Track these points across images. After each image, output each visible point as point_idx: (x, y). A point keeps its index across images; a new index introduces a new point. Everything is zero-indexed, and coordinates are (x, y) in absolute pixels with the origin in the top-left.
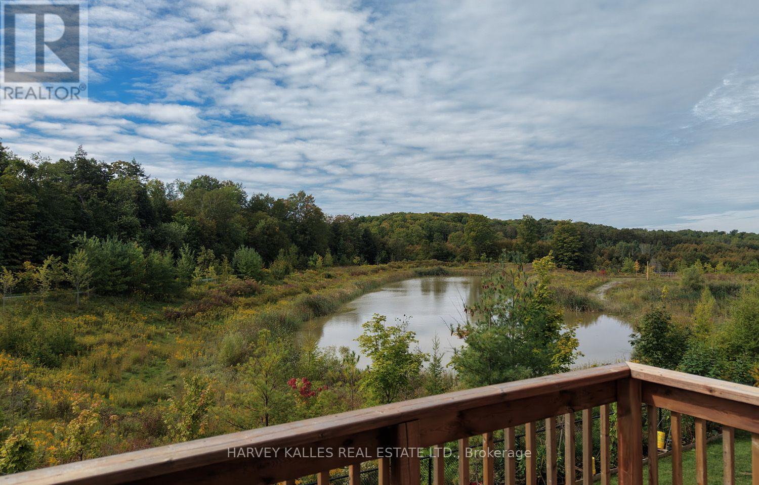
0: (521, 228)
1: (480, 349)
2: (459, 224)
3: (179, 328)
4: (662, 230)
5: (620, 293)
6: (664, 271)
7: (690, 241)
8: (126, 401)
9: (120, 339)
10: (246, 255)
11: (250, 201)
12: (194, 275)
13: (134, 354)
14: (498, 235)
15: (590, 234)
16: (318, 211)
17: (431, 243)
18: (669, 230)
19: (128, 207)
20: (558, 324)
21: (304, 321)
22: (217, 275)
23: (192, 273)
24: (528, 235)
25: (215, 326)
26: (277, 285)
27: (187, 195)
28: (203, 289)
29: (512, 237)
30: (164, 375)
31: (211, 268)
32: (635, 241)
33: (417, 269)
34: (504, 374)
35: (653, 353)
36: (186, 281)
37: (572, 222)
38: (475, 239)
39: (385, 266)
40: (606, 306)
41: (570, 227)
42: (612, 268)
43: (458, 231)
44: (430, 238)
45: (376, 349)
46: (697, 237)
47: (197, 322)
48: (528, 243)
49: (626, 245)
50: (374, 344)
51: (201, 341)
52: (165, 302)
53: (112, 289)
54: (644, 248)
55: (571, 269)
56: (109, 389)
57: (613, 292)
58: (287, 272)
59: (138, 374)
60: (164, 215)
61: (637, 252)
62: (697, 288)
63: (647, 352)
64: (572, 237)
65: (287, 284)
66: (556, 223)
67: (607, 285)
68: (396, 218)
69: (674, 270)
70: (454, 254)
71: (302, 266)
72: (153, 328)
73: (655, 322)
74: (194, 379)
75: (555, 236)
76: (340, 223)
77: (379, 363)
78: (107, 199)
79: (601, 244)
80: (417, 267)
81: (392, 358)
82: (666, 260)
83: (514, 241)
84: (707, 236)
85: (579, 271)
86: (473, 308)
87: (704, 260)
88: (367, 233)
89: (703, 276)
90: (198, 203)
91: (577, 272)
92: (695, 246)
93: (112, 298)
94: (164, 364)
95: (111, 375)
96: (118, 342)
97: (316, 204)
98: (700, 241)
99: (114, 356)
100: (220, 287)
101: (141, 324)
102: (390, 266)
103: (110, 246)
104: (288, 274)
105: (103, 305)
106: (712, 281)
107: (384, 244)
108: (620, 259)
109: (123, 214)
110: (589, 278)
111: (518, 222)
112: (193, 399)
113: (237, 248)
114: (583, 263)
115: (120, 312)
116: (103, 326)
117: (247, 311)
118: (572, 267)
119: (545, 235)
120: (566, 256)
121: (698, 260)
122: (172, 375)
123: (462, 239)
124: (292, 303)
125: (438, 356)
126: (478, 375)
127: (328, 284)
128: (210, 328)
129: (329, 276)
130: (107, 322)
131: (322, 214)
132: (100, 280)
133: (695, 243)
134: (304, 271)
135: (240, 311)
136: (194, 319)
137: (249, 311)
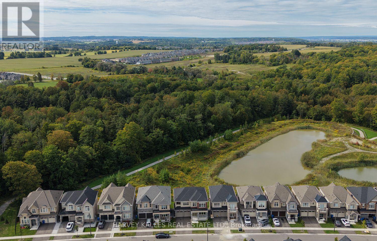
10: (228, 133)
22: (218, 141)
26: (235, 141)
52: (205, 153)
60: (209, 114)
71: (250, 127)
80: (302, 123)
90: (219, 109)
127: (253, 139)
129: (257, 133)
135: (220, 156)
136: (209, 159)
137: (222, 156)
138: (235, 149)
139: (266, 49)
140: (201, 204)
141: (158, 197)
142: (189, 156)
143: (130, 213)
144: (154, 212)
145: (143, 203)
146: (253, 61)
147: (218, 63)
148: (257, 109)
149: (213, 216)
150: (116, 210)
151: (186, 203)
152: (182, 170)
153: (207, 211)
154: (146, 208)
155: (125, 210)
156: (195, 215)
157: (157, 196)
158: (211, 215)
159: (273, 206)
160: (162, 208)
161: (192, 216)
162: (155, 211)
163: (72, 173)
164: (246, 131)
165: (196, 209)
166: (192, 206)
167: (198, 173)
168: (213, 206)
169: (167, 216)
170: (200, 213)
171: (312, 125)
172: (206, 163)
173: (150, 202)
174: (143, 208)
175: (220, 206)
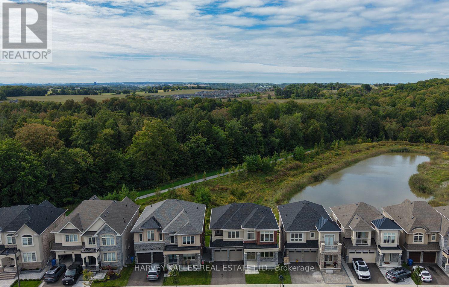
10: (298, 150)
21: (309, 184)
26: (309, 162)
28: (280, 167)
39: (376, 144)
52: (267, 174)
60: (272, 128)
65: (314, 161)
72: (262, 186)
80: (395, 145)
88: (374, 121)
100: (285, 167)
102: (379, 144)
124: (310, 174)
127: (334, 161)
129: (337, 155)
135: (289, 178)
136: (274, 182)
137: (292, 179)
138: (310, 171)
139: (331, 87)
140: (265, 234)
141: (177, 220)
142: (243, 176)
143: (116, 252)
144: (165, 250)
145: (145, 231)
146: (319, 95)
147: (278, 98)
148: (334, 128)
149: (288, 260)
150: (87, 245)
151: (234, 233)
152: (232, 193)
153: (276, 250)
154: (151, 242)
155: (106, 245)
156: (252, 256)
157: (176, 218)
158: (285, 259)
159: (411, 241)
160: (184, 243)
161: (245, 259)
162: (168, 249)
163: (41, 185)
164: (322, 152)
165: (254, 244)
166: (245, 239)
167: (257, 199)
168: (289, 240)
169: (193, 258)
170: (262, 254)
171: (408, 147)
172: (268, 186)
173: (160, 229)
174: (145, 241)
175: (304, 240)
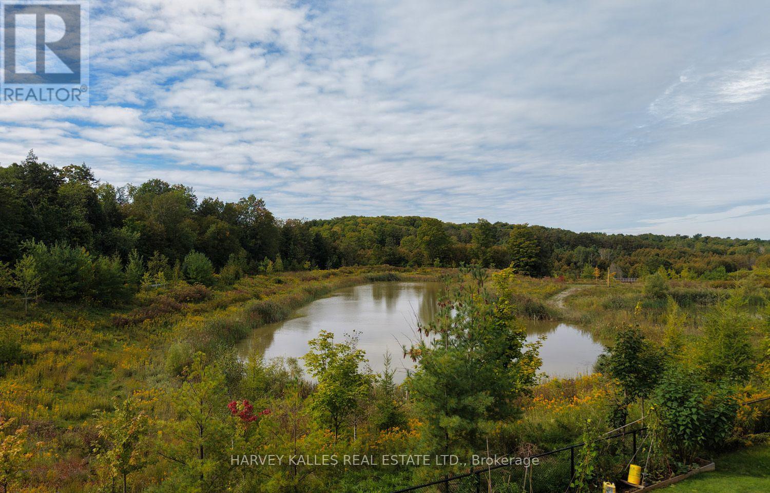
0: (476, 232)
1: (436, 374)
2: (411, 228)
3: (127, 336)
4: (622, 235)
5: (580, 301)
6: (625, 277)
7: (651, 245)
8: (69, 413)
9: (66, 346)
10: (196, 260)
11: (201, 205)
12: (143, 280)
13: (80, 363)
14: (452, 239)
15: (547, 238)
16: (268, 215)
17: (383, 248)
18: (629, 234)
19: (78, 211)
20: (520, 341)
21: (253, 328)
22: (167, 280)
23: (141, 279)
24: (483, 240)
25: (163, 334)
26: (227, 290)
27: (137, 199)
28: (152, 295)
29: (466, 242)
30: (109, 384)
31: (161, 274)
32: (594, 245)
33: (369, 274)
34: (462, 401)
35: (625, 376)
36: (135, 286)
37: (529, 226)
38: (429, 243)
39: (336, 271)
40: (565, 314)
41: (526, 231)
42: (570, 273)
43: (411, 235)
44: (382, 242)
45: (323, 369)
46: (659, 241)
47: (145, 329)
48: (483, 248)
49: (585, 250)
50: (321, 364)
51: (148, 349)
52: (114, 308)
53: (60, 295)
54: (604, 253)
55: (528, 275)
56: (52, 401)
57: (572, 299)
58: (237, 277)
59: (84, 383)
60: (114, 219)
61: (596, 258)
62: (661, 296)
63: (619, 374)
64: (529, 242)
65: (237, 289)
66: (512, 227)
67: (565, 293)
68: (348, 222)
69: (635, 275)
70: (406, 258)
71: (253, 271)
72: (100, 336)
73: (628, 342)
74: (125, 404)
75: (511, 240)
76: (291, 227)
77: (326, 385)
78: (58, 203)
79: (559, 248)
80: (369, 272)
81: (340, 379)
82: (627, 265)
83: (468, 246)
84: (669, 241)
85: (536, 277)
86: (428, 327)
87: (667, 265)
88: (318, 237)
89: (668, 283)
90: (148, 207)
91: (534, 278)
92: (658, 251)
93: (61, 304)
94: (110, 373)
95: (56, 385)
96: (65, 349)
97: (266, 207)
98: (662, 246)
99: (59, 365)
100: (170, 293)
101: (88, 331)
102: (341, 271)
103: (59, 251)
104: (239, 279)
105: (52, 311)
106: (676, 288)
107: (335, 248)
108: (578, 264)
109: (73, 218)
110: (546, 284)
111: (472, 225)
112: (124, 426)
113: (188, 253)
114: (540, 268)
115: (68, 319)
116: (50, 333)
117: (195, 318)
118: (528, 273)
119: (501, 239)
120: (523, 261)
121: (662, 266)
122: (118, 385)
123: (415, 243)
124: (242, 309)
125: (390, 372)
126: (434, 402)
127: (279, 290)
128: (157, 335)
129: (279, 282)
130: (54, 329)
131: (273, 218)
132: (49, 286)
133: (657, 248)
134: (254, 277)
135: (188, 317)
136: (142, 326)
137: (198, 318)
138: (238, 304)
167: (86, 370)
172: (125, 336)
